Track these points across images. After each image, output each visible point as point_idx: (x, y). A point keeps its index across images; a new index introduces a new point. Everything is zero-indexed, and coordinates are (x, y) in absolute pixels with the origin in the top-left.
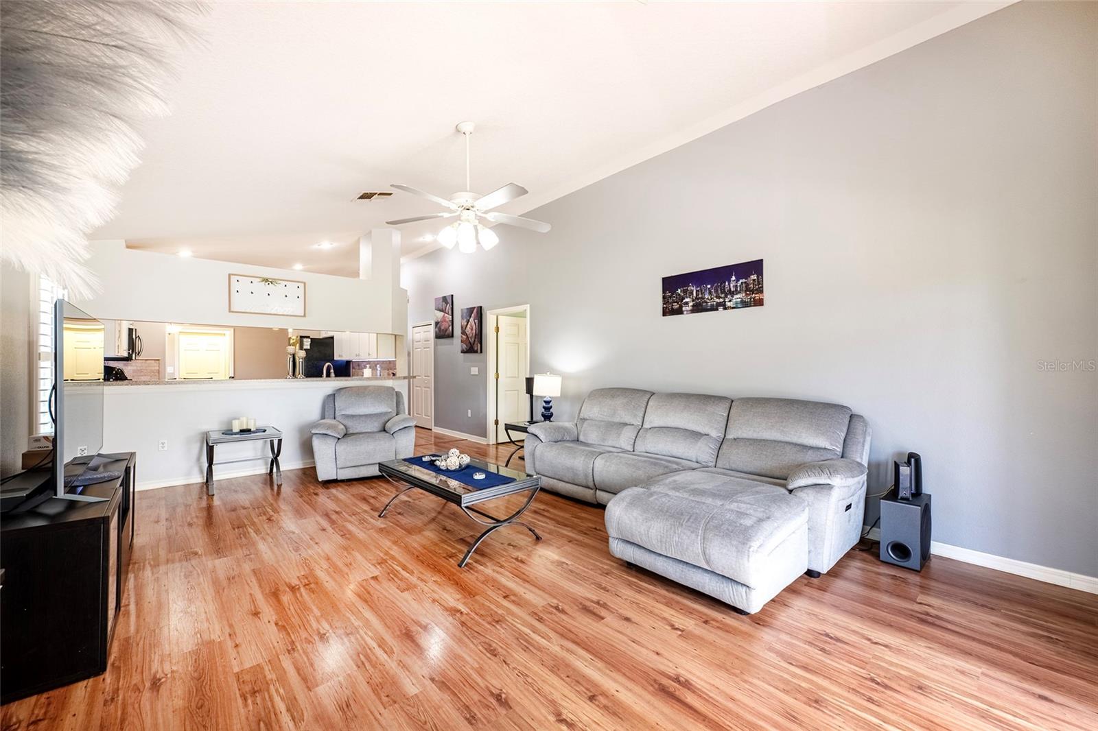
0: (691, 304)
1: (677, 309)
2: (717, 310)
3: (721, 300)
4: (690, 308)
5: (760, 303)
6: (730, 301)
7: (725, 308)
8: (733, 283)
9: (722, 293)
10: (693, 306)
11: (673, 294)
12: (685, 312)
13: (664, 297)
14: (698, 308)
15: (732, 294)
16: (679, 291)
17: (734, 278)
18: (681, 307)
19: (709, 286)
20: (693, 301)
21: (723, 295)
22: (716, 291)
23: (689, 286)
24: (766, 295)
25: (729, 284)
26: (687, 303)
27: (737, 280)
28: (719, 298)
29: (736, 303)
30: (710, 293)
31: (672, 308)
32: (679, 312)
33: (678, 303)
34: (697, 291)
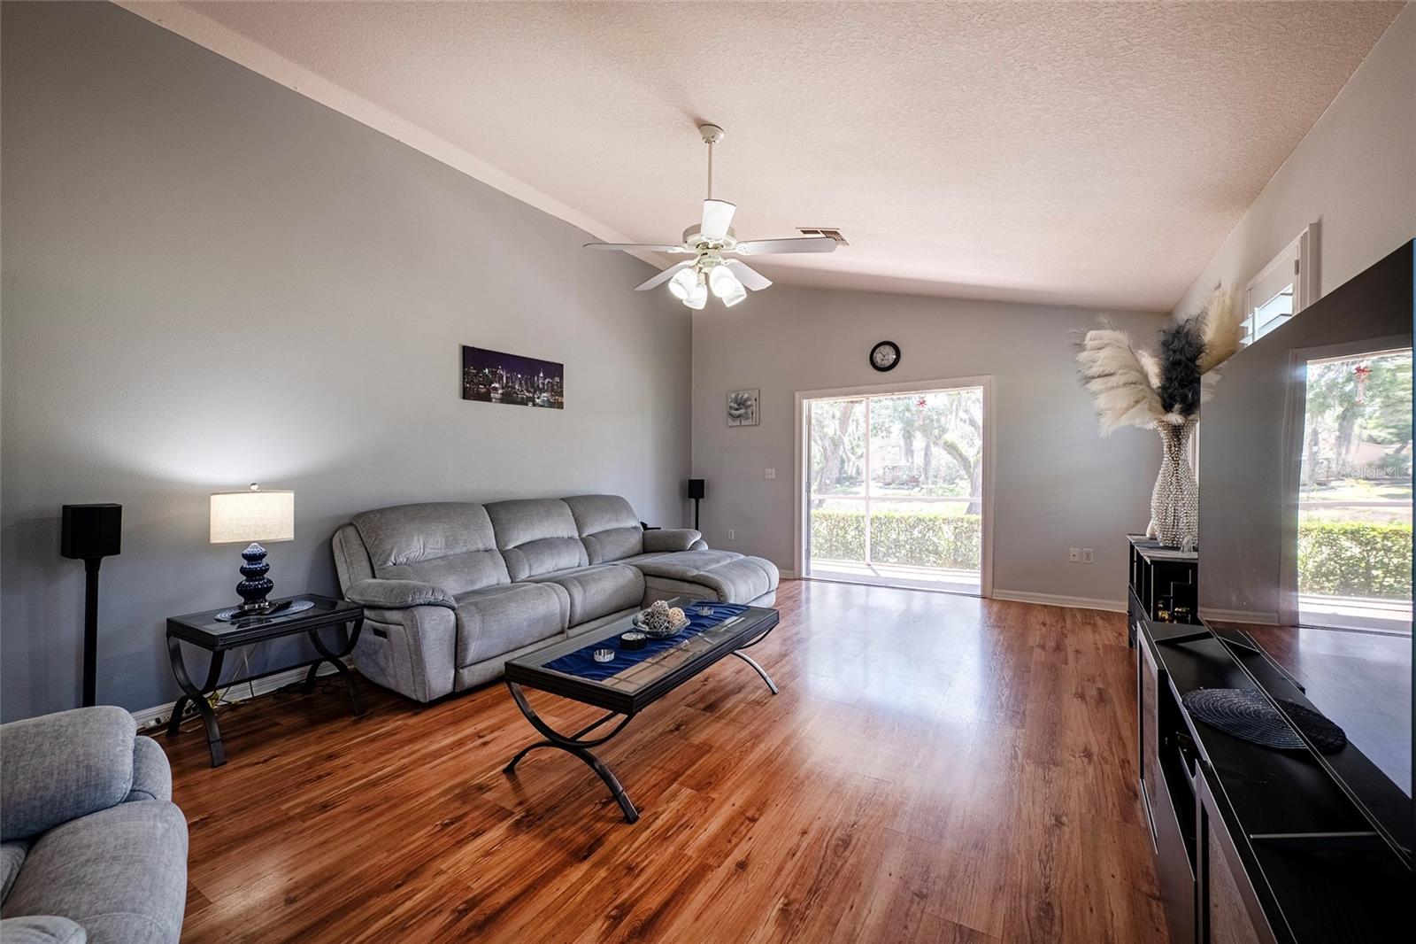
0: (500, 391)
1: (484, 393)
2: (527, 405)
3: (531, 395)
4: (498, 396)
5: (560, 406)
6: (538, 398)
7: (534, 405)
8: (541, 379)
9: (532, 387)
10: (502, 394)
11: (478, 373)
12: (494, 400)
13: (464, 373)
14: (508, 398)
15: (542, 391)
16: (487, 370)
17: (541, 375)
18: (488, 392)
19: (519, 376)
20: (503, 388)
21: (532, 390)
22: (526, 384)
23: (498, 369)
24: (565, 400)
25: (538, 380)
26: (495, 389)
27: (545, 379)
28: (529, 392)
29: (543, 401)
30: (520, 384)
31: (478, 392)
32: (486, 397)
33: (485, 386)
34: (507, 377)
